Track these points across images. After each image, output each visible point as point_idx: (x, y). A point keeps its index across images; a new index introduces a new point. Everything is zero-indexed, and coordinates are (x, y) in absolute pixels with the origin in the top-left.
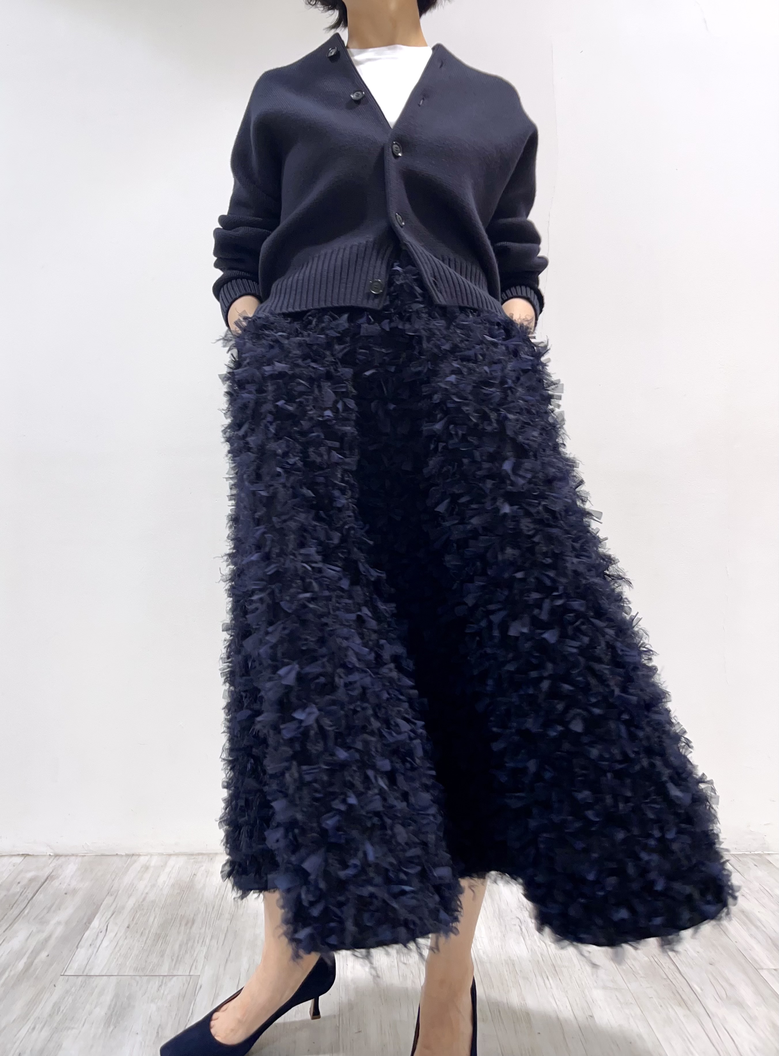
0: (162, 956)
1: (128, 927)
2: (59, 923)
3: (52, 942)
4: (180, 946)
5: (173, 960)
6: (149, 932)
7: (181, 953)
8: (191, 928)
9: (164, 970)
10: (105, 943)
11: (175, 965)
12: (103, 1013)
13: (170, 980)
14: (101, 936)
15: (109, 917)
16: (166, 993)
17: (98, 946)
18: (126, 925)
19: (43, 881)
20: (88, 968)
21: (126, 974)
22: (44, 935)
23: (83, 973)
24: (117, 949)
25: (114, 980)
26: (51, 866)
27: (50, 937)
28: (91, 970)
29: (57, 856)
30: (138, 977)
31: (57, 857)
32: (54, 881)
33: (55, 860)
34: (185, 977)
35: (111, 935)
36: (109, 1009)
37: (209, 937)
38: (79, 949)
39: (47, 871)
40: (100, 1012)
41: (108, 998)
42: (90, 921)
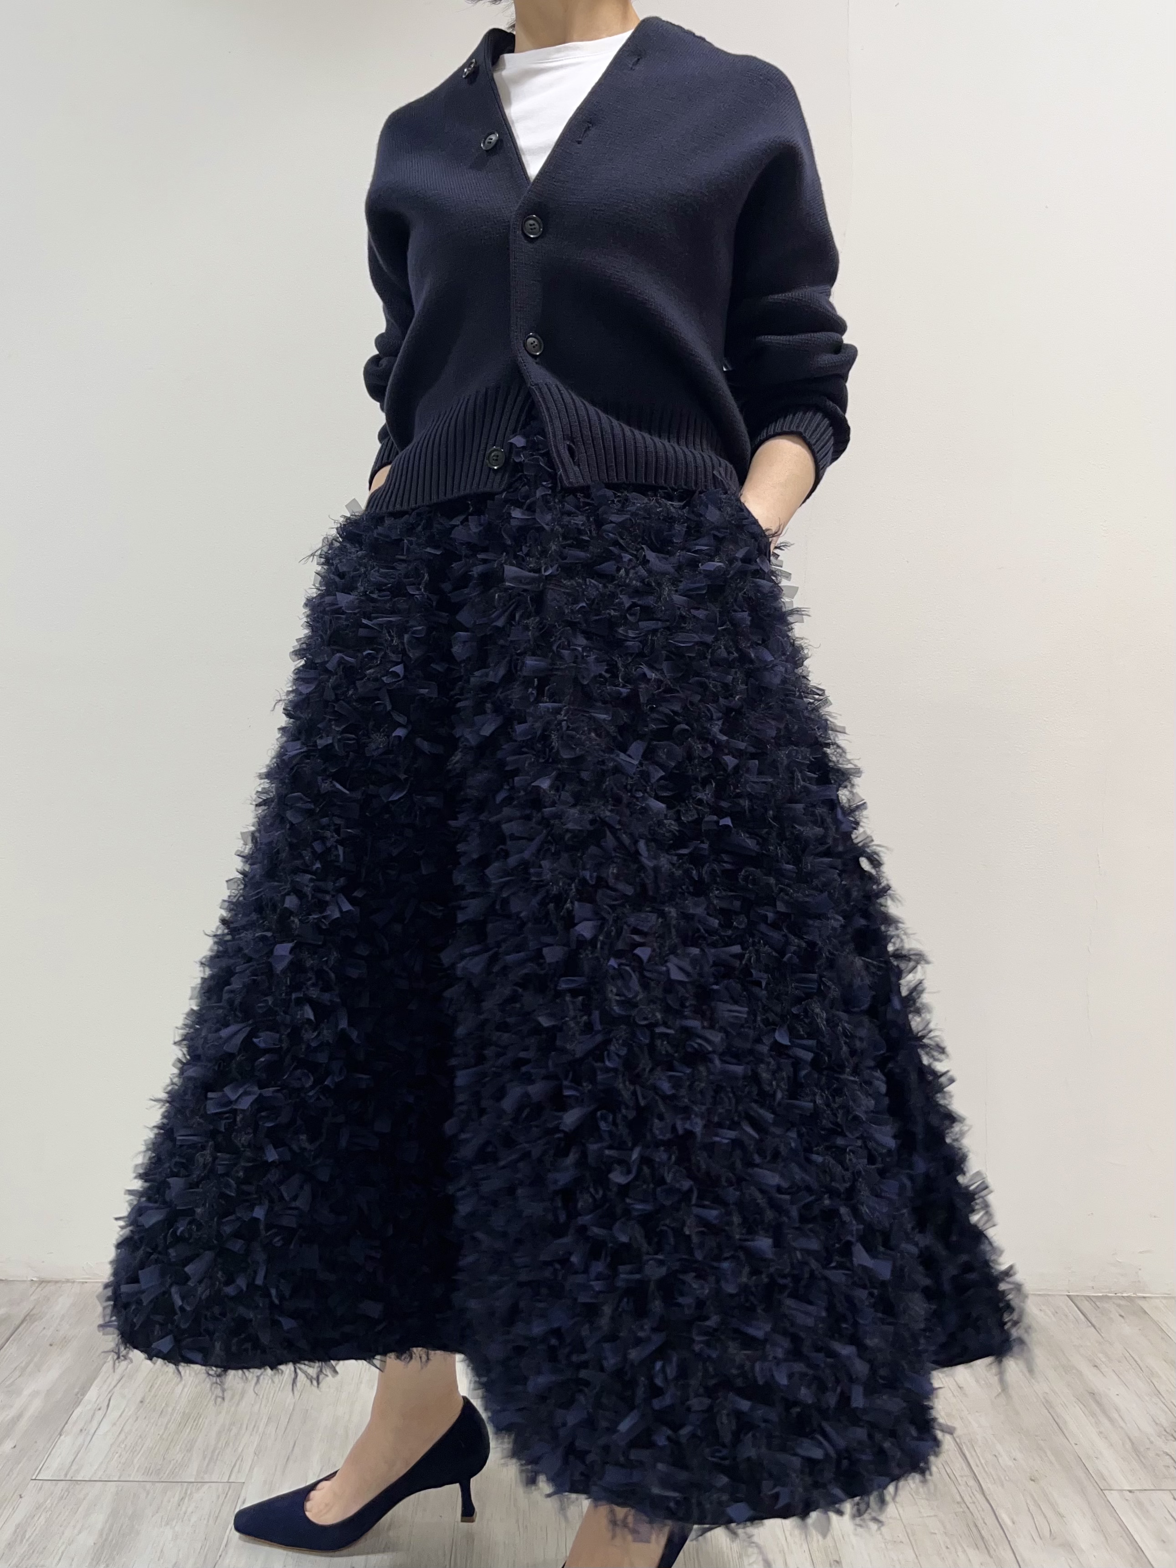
0: (189, 1450)
1: (141, 1402)
2: (35, 1394)
3: (23, 1423)
4: (219, 1433)
5: (204, 1458)
6: (174, 1409)
7: (220, 1445)
8: (238, 1404)
9: (190, 1474)
10: (104, 1427)
11: (208, 1465)
12: (91, 1542)
13: (198, 1489)
14: (100, 1414)
15: (114, 1383)
16: (190, 1510)
17: (92, 1431)
18: (139, 1399)
19: (17, 1322)
20: (74, 1468)
21: (131, 1479)
22: (12, 1413)
23: (66, 1475)
24: (122, 1436)
25: (112, 1487)
26: (32, 1298)
27: (19, 1416)
28: (78, 1471)
29: (42, 1282)
30: (148, 1485)
31: (44, 1285)
32: (36, 1323)
33: (39, 1289)
34: (221, 1485)
35: (113, 1414)
36: (101, 1535)
37: (265, 1420)
38: (62, 1437)
39: (25, 1307)
40: (87, 1540)
41: (99, 1519)
42: (84, 1391)
